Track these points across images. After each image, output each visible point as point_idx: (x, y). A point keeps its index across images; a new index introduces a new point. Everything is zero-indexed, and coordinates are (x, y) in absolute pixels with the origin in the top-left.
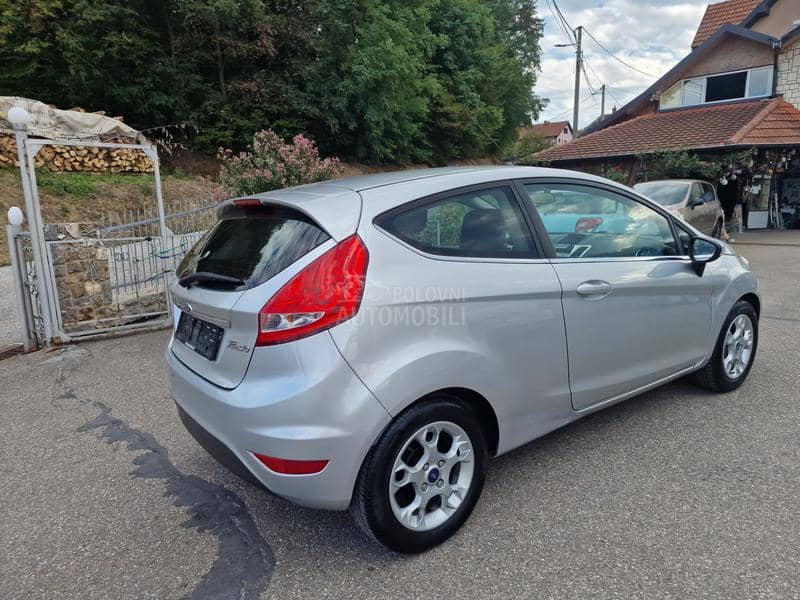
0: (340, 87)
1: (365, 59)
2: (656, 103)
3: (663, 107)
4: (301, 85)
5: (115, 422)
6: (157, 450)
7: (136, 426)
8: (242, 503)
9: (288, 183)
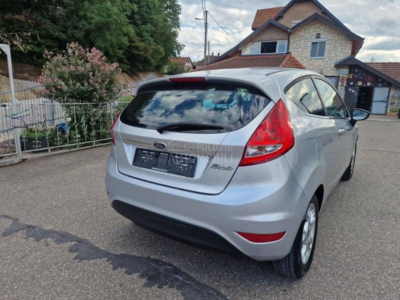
0: (80, 25)
1: (95, 10)
2: (240, 52)
3: (243, 54)
5: (29, 227)
6: (80, 241)
7: (48, 228)
8: (172, 266)
9: (94, 75)
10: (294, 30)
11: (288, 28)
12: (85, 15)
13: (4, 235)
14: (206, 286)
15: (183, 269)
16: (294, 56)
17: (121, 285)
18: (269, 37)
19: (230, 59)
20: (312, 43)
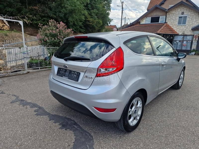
0: (62, 10)
1: (69, 3)
2: (140, 22)
3: (141, 23)
4: (51, 9)
5: (22, 100)
6: (40, 108)
7: (29, 101)
8: (74, 121)
9: (60, 34)
10: (169, 10)
11: (166, 9)
12: (65, 6)
13: (11, 103)
14: (86, 131)
15: (79, 123)
16: (169, 24)
17: (50, 127)
18: (155, 14)
19: (134, 26)
20: (179, 17)
